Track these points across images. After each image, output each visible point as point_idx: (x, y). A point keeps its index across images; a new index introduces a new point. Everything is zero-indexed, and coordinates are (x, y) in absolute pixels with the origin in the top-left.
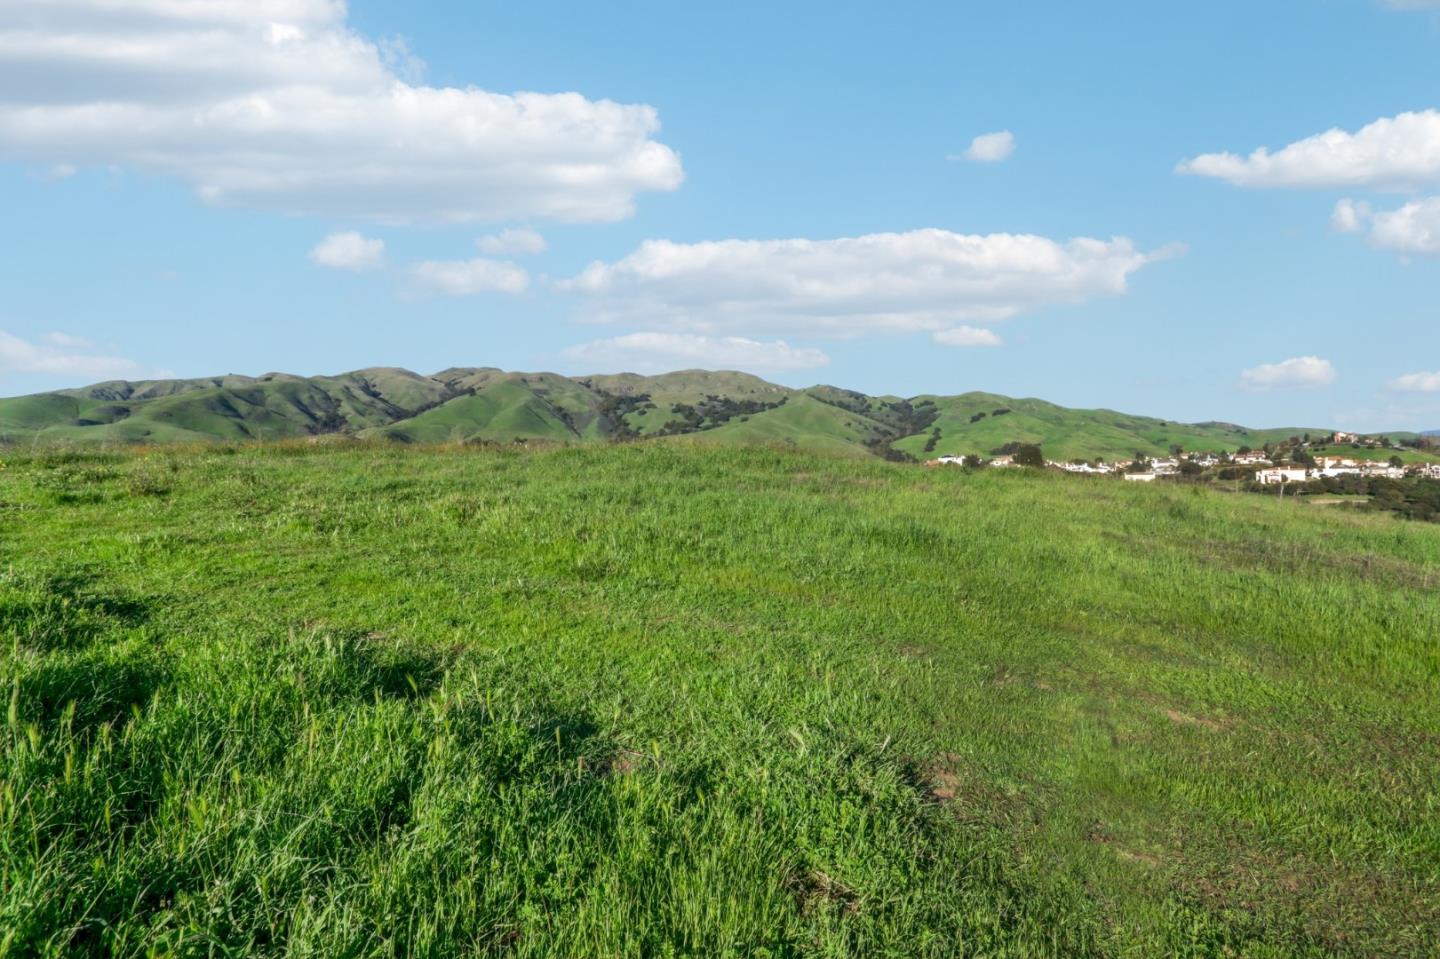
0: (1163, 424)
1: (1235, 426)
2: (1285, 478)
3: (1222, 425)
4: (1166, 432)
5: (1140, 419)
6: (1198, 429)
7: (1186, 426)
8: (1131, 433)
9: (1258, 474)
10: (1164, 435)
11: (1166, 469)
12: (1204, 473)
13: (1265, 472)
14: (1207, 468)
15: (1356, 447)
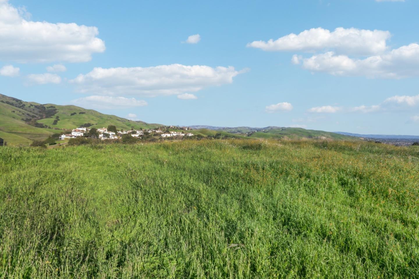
0: (129, 121)
5: (123, 119)
6: (138, 123)
7: (134, 121)
8: (121, 122)
10: (129, 124)
12: (149, 134)
14: (150, 133)
15: (174, 129)
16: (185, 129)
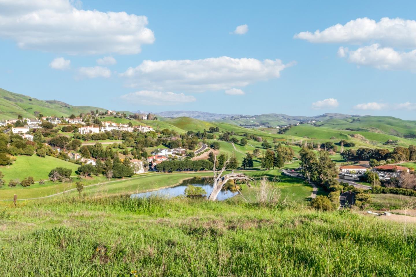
0: (30, 100)
1: (65, 104)
2: (91, 132)
3: (59, 103)
4: (32, 104)
6: (48, 104)
9: (79, 129)
10: (30, 106)
11: (35, 125)
13: (83, 128)
15: (115, 117)
16: (142, 119)
